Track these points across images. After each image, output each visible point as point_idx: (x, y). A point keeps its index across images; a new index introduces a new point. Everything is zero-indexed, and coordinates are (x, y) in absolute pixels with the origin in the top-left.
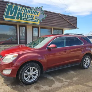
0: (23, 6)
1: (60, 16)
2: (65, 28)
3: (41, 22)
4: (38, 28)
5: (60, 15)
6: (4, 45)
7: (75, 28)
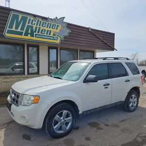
0: (35, 16)
1: (91, 32)
2: (97, 50)
3: (62, 40)
4: (57, 49)
5: (90, 30)
6: (3, 77)
7: (113, 49)
